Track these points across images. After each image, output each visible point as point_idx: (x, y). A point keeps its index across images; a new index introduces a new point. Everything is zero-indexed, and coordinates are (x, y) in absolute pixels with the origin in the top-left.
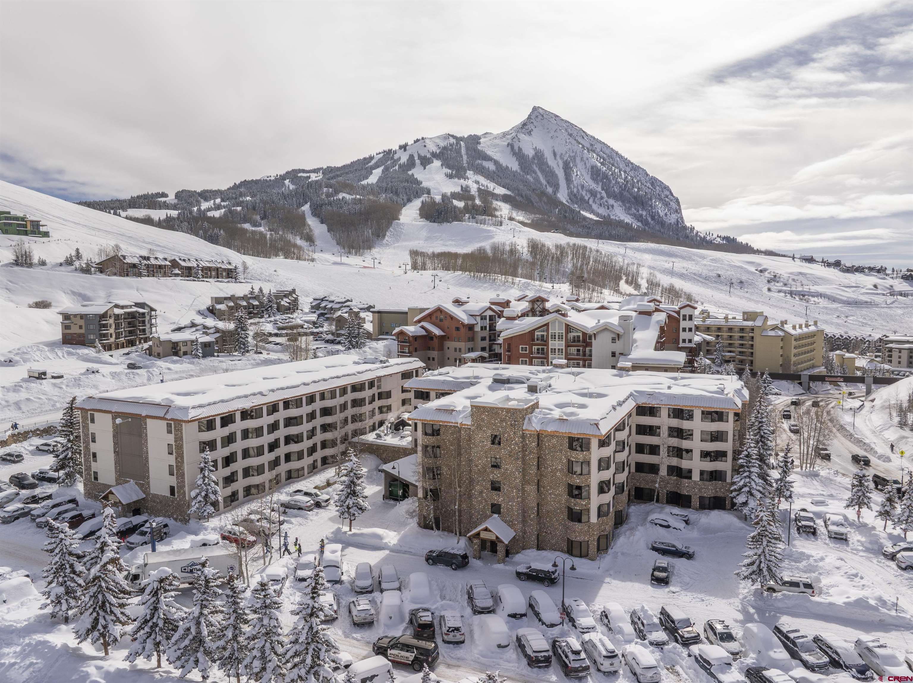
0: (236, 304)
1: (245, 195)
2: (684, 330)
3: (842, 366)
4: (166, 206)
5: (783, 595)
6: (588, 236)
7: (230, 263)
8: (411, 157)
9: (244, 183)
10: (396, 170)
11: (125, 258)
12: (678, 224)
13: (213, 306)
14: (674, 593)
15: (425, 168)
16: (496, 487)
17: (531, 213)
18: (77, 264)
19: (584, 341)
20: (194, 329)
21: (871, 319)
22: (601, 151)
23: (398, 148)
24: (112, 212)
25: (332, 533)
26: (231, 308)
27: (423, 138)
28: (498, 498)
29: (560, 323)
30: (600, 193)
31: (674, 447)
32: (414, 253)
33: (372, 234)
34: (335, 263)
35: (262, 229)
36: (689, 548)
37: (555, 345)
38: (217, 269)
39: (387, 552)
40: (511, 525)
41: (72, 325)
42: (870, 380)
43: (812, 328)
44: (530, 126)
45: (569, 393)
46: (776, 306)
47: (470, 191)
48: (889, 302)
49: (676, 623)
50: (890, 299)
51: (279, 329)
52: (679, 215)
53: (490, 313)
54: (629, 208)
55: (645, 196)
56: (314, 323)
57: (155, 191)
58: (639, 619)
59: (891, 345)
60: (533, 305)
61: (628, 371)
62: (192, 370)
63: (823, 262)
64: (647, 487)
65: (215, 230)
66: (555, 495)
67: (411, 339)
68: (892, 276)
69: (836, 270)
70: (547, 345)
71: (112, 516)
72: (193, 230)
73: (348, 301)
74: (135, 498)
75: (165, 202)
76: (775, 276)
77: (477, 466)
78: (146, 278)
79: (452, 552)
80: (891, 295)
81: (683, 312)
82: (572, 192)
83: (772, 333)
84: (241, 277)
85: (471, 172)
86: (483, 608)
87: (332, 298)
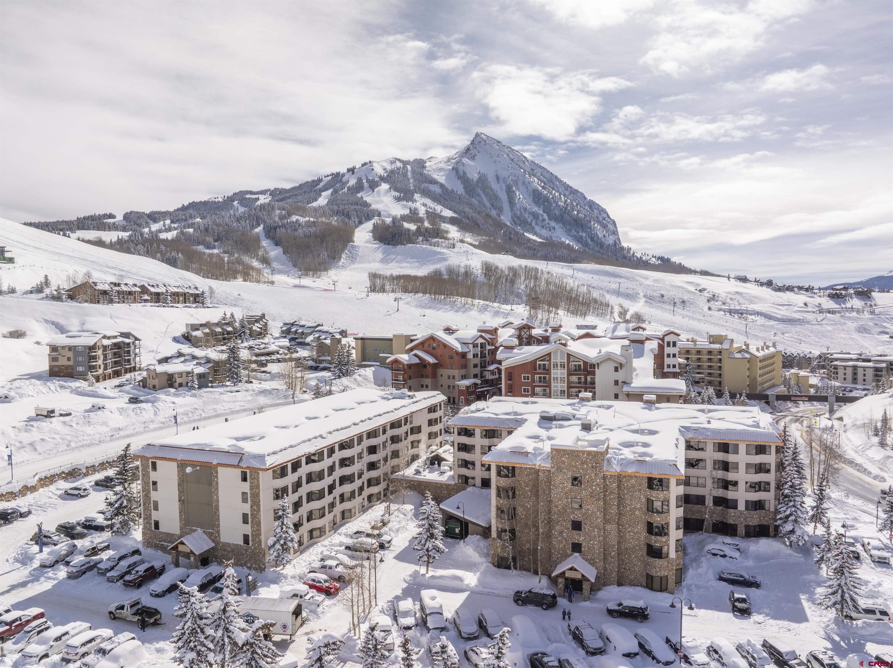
0: (212, 331)
1: (195, 217)
2: (669, 356)
3: (798, 384)
4: (115, 227)
5: (864, 622)
6: (533, 257)
7: (196, 288)
8: (360, 180)
9: (193, 205)
10: (344, 192)
11: (96, 285)
12: (615, 245)
13: (188, 333)
14: (759, 623)
15: (373, 191)
16: (577, 526)
17: (478, 235)
18: (47, 291)
19: (585, 369)
20: (182, 359)
21: (805, 336)
22: (542, 175)
23: (346, 171)
24: (61, 233)
25: (410, 576)
26: (206, 334)
27: (370, 162)
28: (579, 537)
29: (562, 352)
30: (542, 216)
31: (719, 479)
32: (374, 276)
33: (328, 256)
34: (296, 286)
35: (216, 251)
36: (755, 577)
37: (557, 374)
38: (185, 294)
39: (468, 593)
40: (592, 562)
41: (60, 357)
42: (832, 399)
43: (772, 350)
44: (473, 151)
45: (619, 430)
46: (718, 325)
47: (418, 214)
48: (819, 319)
49: (784, 655)
50: (820, 317)
51: (257, 355)
52: (616, 237)
53: (481, 341)
54: (570, 230)
55: (584, 218)
56: (289, 349)
57: (102, 213)
58: (748, 653)
59: (836, 363)
60: (520, 332)
61: (654, 403)
62: (195, 403)
63: (755, 281)
64: (694, 517)
65: (173, 253)
66: (634, 533)
67: (406, 367)
68: (819, 294)
69: (769, 290)
70: (549, 374)
71: (233, 576)
72: (150, 253)
73: (319, 325)
74: (206, 548)
75: (114, 223)
76: (714, 295)
77: (557, 507)
78: (117, 305)
79: (542, 592)
80: (820, 312)
81: (667, 339)
82: (515, 215)
83: (738, 356)
84: (208, 301)
85: (419, 195)
86: (595, 649)
87: (302, 323)
